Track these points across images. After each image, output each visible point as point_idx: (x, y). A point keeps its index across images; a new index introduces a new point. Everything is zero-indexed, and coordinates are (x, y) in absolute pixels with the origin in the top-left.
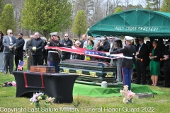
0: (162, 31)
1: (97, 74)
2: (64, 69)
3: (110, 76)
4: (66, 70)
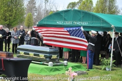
0: (91, 25)
1: (45, 56)
2: (21, 52)
3: (54, 58)
4: (22, 53)
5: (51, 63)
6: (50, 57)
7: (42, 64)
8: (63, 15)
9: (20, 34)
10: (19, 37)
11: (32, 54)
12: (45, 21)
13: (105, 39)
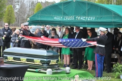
0: (99, 20)
1: (41, 61)
2: (9, 56)
3: (53, 64)
4: (10, 58)
5: (49, 70)
6: (48, 63)
7: (38, 72)
8: (62, 7)
9: (4, 34)
10: (4, 38)
11: (24, 59)
12: (38, 17)
13: (116, 38)
